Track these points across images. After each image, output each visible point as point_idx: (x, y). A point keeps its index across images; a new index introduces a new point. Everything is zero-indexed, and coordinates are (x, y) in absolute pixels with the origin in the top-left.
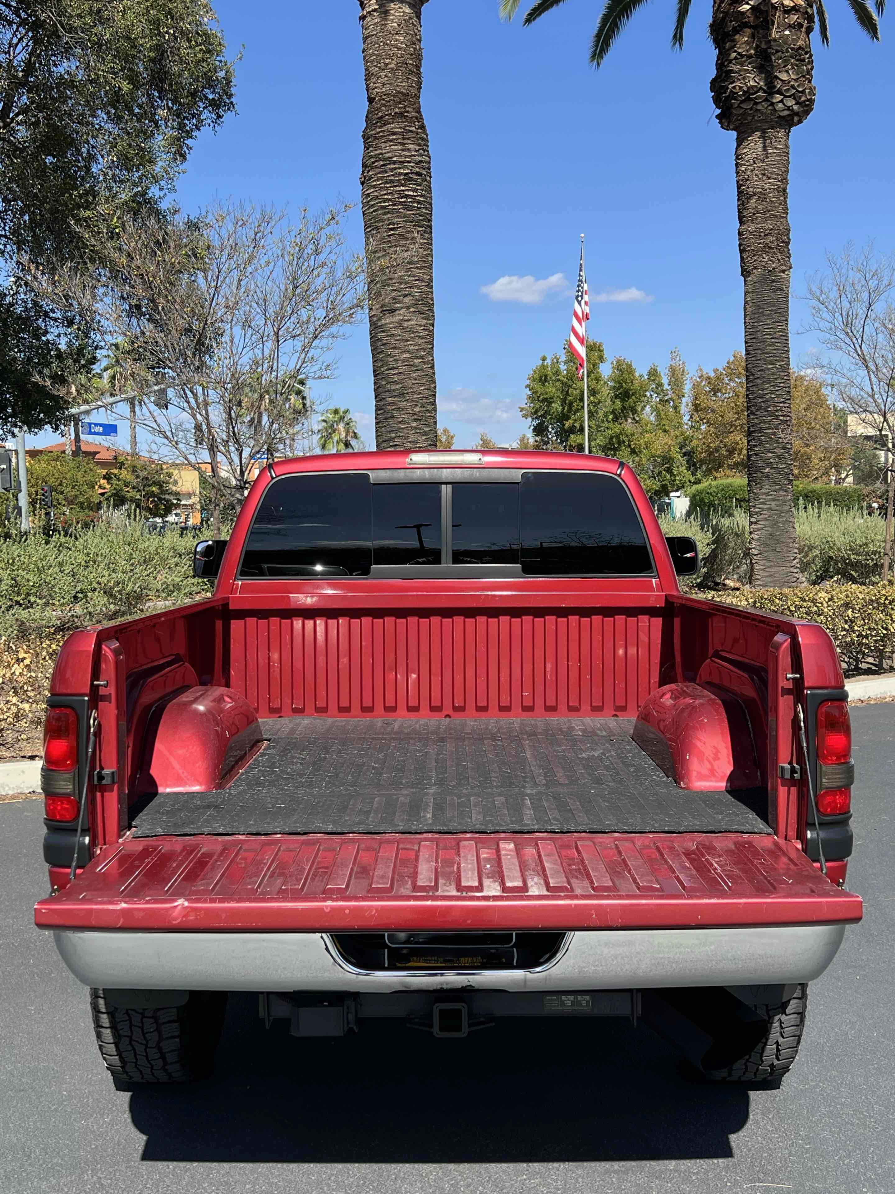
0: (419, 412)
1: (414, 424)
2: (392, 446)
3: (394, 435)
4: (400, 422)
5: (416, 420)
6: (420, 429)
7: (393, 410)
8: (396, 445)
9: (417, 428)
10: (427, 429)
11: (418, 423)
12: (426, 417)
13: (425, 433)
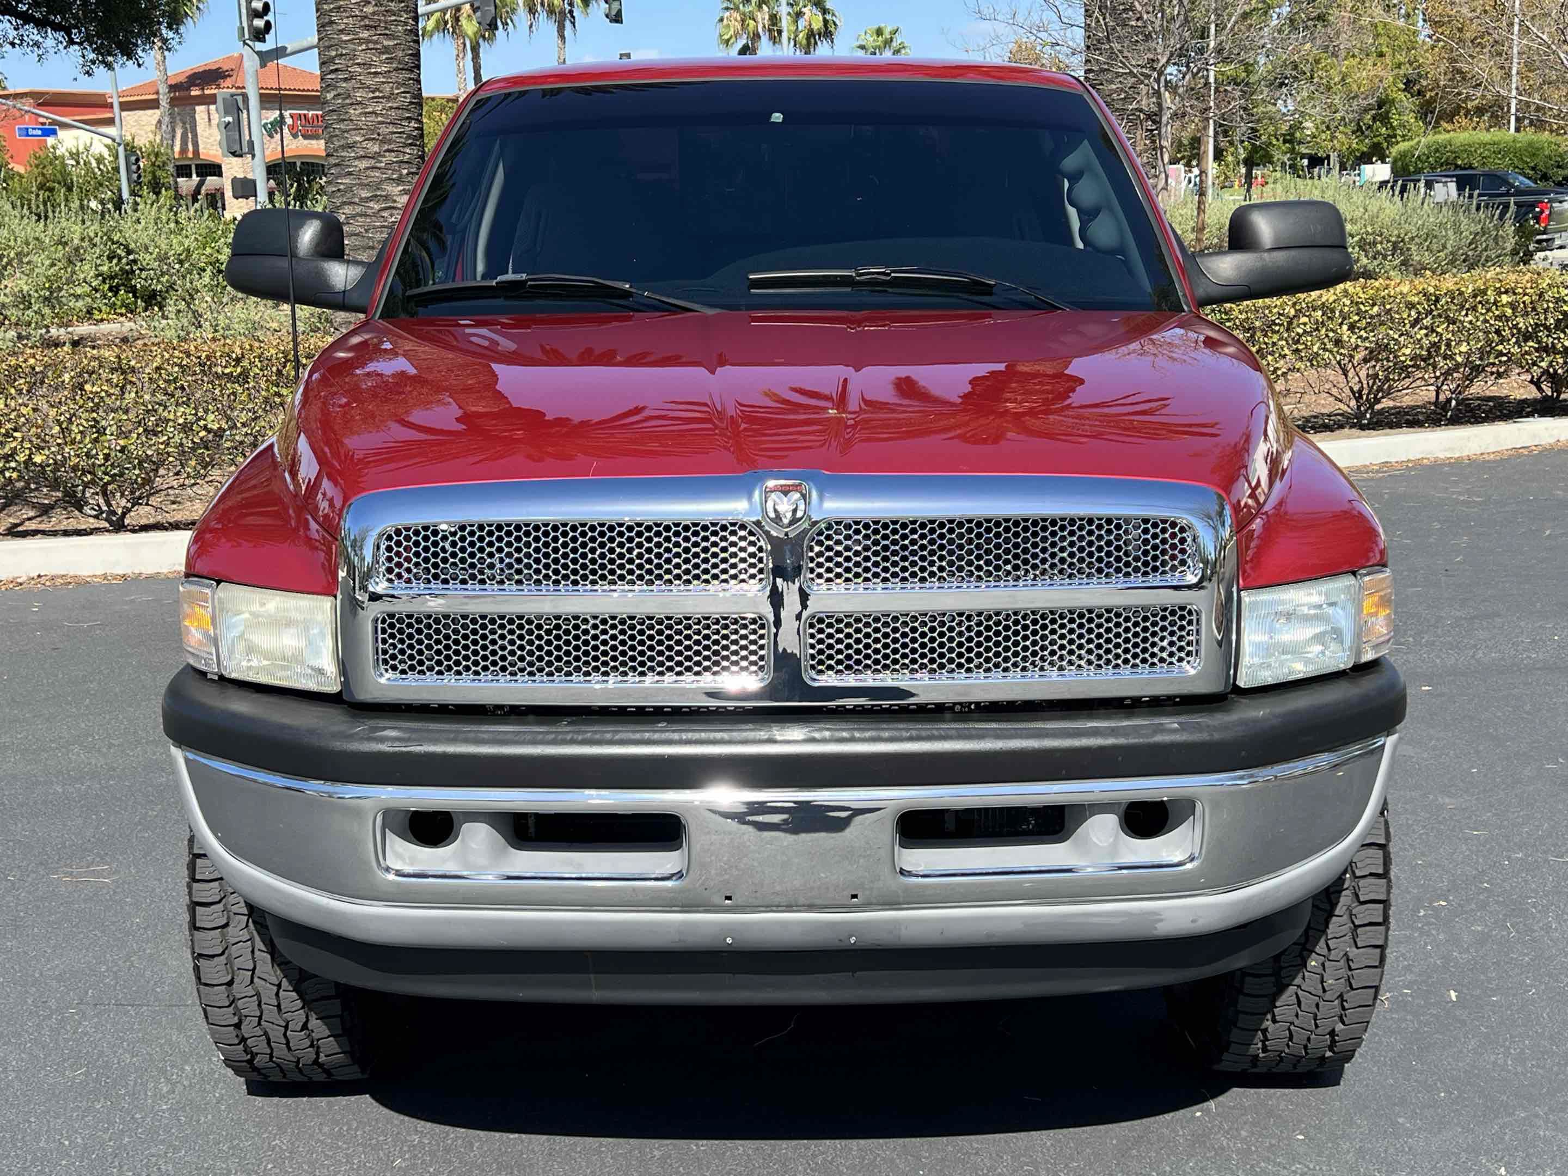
0: (374, 13)
1: (365, 34)
2: (332, 72)
3: (334, 53)
4: (342, 31)
5: (367, 27)
6: (376, 42)
7: (331, 11)
8: (336, 70)
9: (370, 42)
10: (391, 43)
11: (373, 33)
12: (386, 22)
13: (386, 50)
